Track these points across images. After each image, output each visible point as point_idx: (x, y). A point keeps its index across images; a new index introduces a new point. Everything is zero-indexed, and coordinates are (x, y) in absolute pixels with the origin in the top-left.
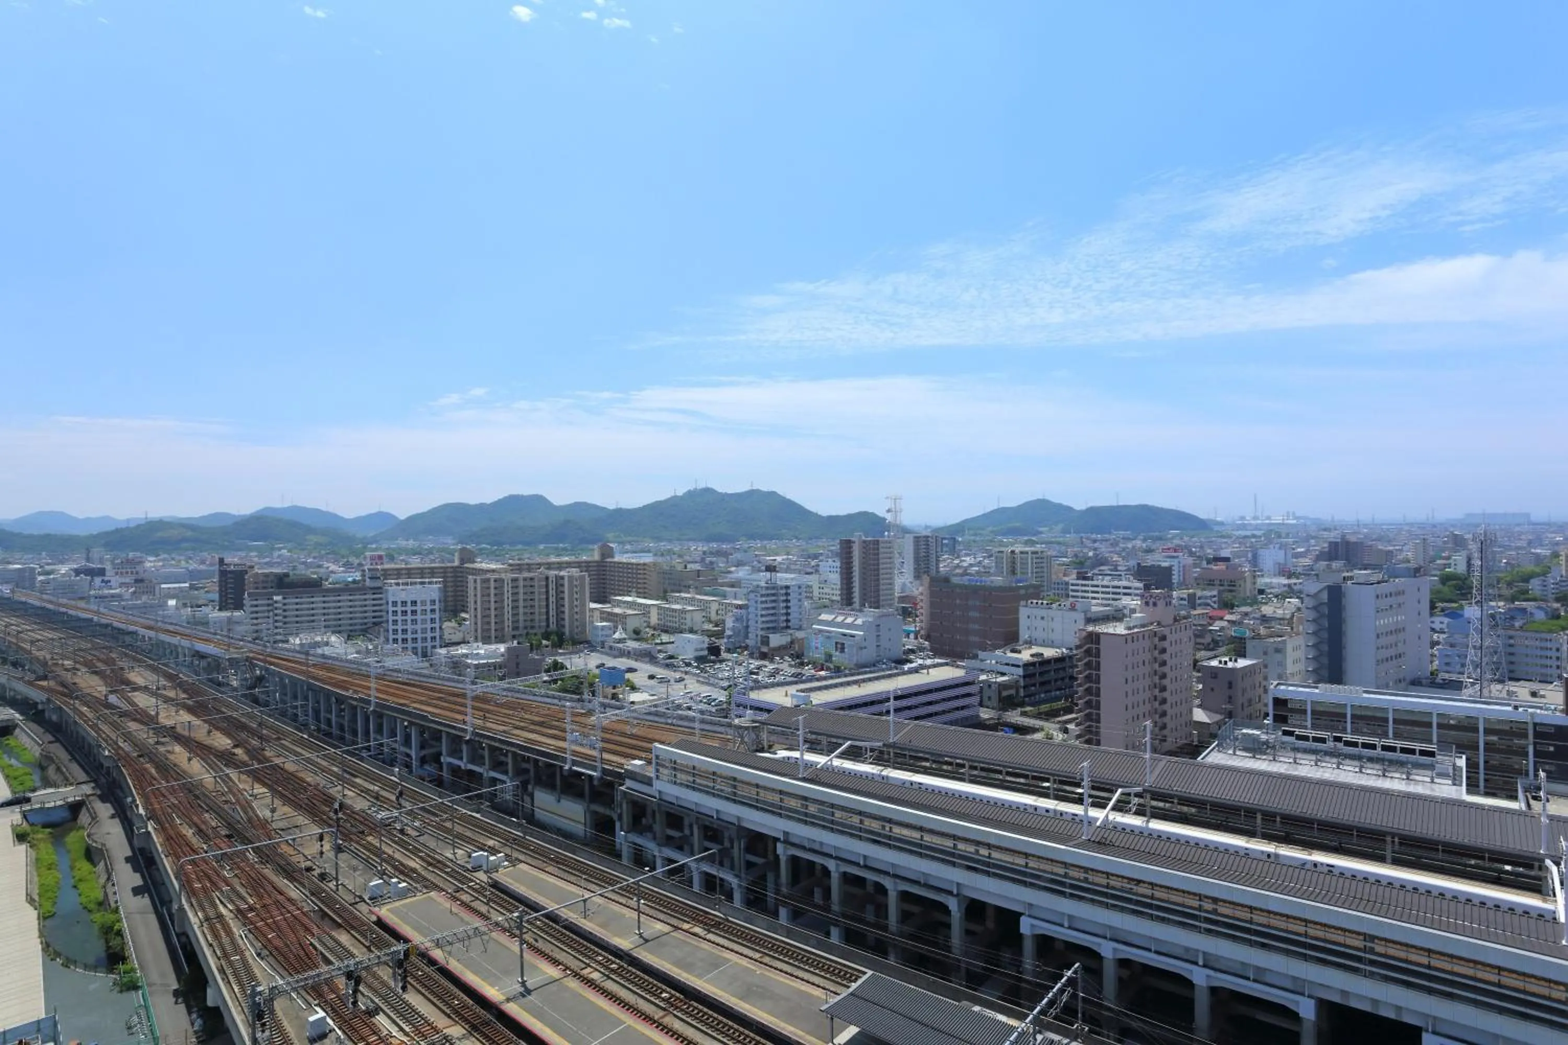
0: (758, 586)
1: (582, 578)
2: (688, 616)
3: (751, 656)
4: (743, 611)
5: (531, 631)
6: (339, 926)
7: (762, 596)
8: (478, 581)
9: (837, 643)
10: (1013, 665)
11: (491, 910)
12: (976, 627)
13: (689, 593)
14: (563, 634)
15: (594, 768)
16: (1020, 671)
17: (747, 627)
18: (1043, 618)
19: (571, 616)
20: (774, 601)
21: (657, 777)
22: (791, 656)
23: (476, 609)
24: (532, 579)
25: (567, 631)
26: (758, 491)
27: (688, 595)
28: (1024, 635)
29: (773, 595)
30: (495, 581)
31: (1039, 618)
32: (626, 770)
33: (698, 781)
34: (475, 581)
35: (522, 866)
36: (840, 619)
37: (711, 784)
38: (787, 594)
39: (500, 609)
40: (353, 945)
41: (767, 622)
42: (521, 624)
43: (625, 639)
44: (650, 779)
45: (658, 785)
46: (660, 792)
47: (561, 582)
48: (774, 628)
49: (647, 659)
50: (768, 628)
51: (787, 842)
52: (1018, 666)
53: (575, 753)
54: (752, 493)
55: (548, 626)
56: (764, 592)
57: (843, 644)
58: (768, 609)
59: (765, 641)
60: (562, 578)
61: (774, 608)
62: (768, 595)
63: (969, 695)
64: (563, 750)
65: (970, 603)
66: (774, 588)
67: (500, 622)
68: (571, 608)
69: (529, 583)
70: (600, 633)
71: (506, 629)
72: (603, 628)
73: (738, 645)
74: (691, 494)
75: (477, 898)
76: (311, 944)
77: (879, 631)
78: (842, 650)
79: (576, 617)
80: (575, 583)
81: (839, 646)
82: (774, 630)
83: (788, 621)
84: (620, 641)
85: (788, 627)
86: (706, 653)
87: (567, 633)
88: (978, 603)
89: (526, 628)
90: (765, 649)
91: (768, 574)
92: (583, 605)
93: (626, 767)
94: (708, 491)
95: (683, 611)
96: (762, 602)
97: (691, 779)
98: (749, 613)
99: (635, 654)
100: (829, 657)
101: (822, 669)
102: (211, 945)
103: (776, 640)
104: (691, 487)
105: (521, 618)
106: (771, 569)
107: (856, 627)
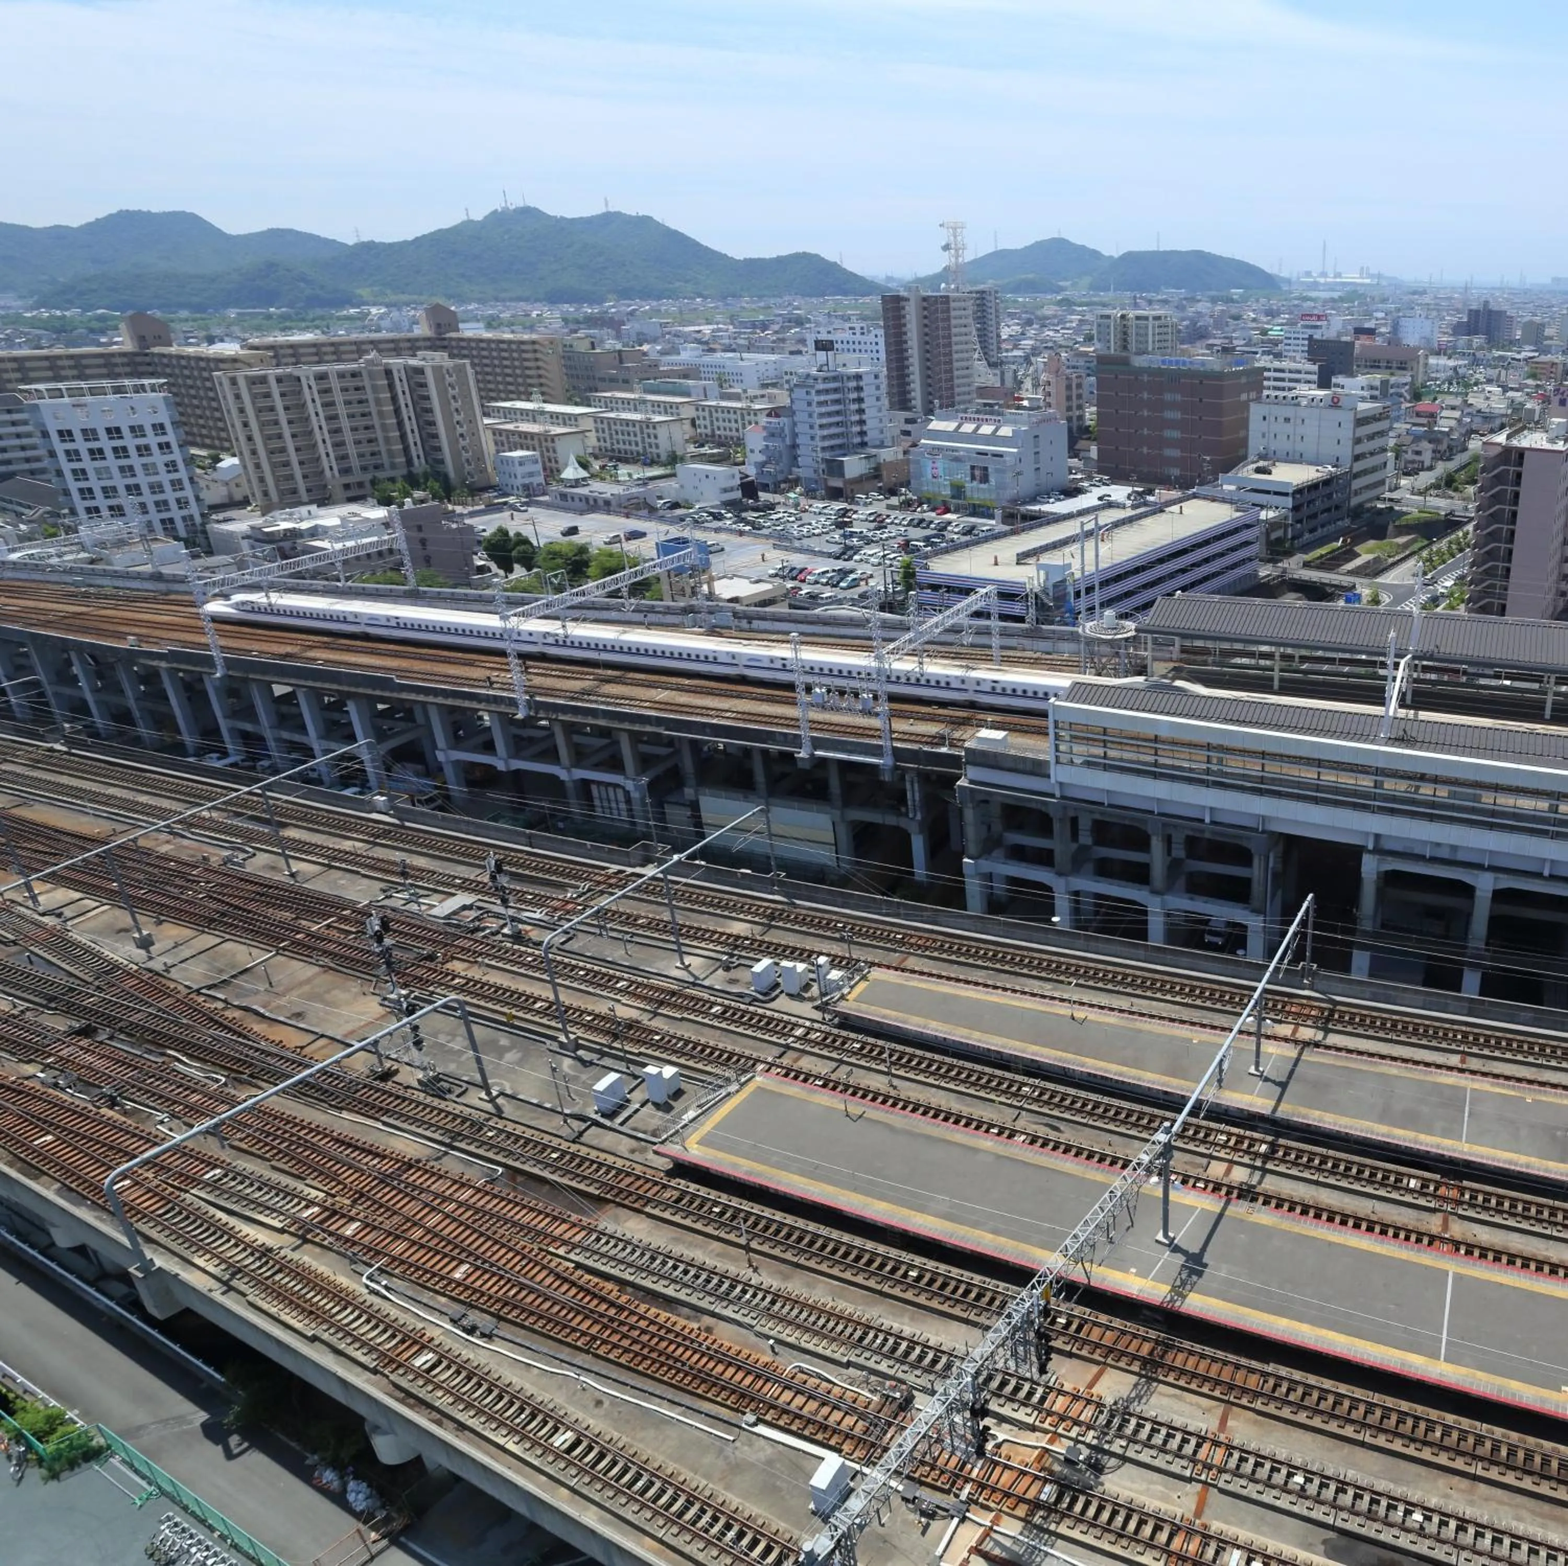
0: (808, 376)
1: (460, 370)
2: (662, 432)
3: (810, 493)
4: (784, 420)
5: (380, 475)
6: (599, 1201)
7: (819, 392)
8: (242, 383)
9: (973, 468)
10: (1276, 493)
11: (896, 1082)
12: (1176, 434)
13: (631, 390)
14: (446, 476)
15: (876, 751)
16: (1289, 502)
17: (794, 446)
18: (1287, 420)
19: (453, 442)
20: (837, 402)
21: (1057, 762)
22: (880, 491)
23: (250, 439)
24: (354, 375)
25: (450, 468)
26: (618, 214)
27: (632, 396)
28: (1256, 444)
29: (836, 390)
30: (279, 380)
31: (1281, 420)
32: (967, 750)
33: (1111, 753)
34: (233, 381)
35: (876, 974)
36: (968, 428)
37: (1151, 759)
38: (859, 389)
39: (304, 434)
40: (676, 1240)
41: (831, 437)
42: (355, 462)
43: (584, 479)
44: (1045, 763)
45: (1059, 774)
46: (1061, 784)
47: (419, 379)
48: (840, 446)
49: (644, 512)
50: (832, 448)
51: (1378, 851)
52: (1286, 494)
53: (815, 725)
54: (609, 218)
55: (409, 462)
56: (821, 386)
57: (986, 469)
58: (829, 414)
59: (835, 468)
60: (420, 371)
61: (838, 413)
62: (827, 391)
63: (1247, 544)
64: (793, 722)
65: (1168, 397)
66: (835, 379)
67: (311, 462)
68: (450, 428)
69: (351, 383)
70: (520, 471)
71: (328, 473)
72: (522, 462)
73: (780, 477)
74: (498, 218)
75: (841, 1062)
76: (578, 1266)
77: (1036, 446)
78: (985, 479)
79: (462, 443)
80: (448, 379)
81: (977, 473)
82: (845, 449)
83: (862, 433)
84: (577, 483)
85: (864, 444)
86: (738, 494)
87: (452, 475)
88: (1178, 397)
89: (364, 469)
90: (836, 483)
91: (821, 355)
92: (472, 421)
93: (967, 745)
94: (527, 212)
95: (648, 423)
96: (820, 404)
97: (1100, 751)
98: (795, 424)
99: (620, 506)
100: (958, 491)
101: (947, 511)
102: (314, 1339)
103: (854, 465)
104: (498, 205)
105: (352, 450)
106: (824, 346)
107: (1005, 441)
